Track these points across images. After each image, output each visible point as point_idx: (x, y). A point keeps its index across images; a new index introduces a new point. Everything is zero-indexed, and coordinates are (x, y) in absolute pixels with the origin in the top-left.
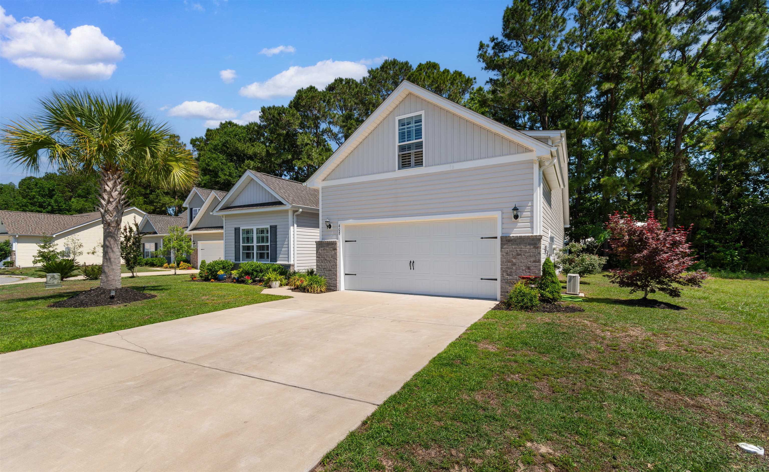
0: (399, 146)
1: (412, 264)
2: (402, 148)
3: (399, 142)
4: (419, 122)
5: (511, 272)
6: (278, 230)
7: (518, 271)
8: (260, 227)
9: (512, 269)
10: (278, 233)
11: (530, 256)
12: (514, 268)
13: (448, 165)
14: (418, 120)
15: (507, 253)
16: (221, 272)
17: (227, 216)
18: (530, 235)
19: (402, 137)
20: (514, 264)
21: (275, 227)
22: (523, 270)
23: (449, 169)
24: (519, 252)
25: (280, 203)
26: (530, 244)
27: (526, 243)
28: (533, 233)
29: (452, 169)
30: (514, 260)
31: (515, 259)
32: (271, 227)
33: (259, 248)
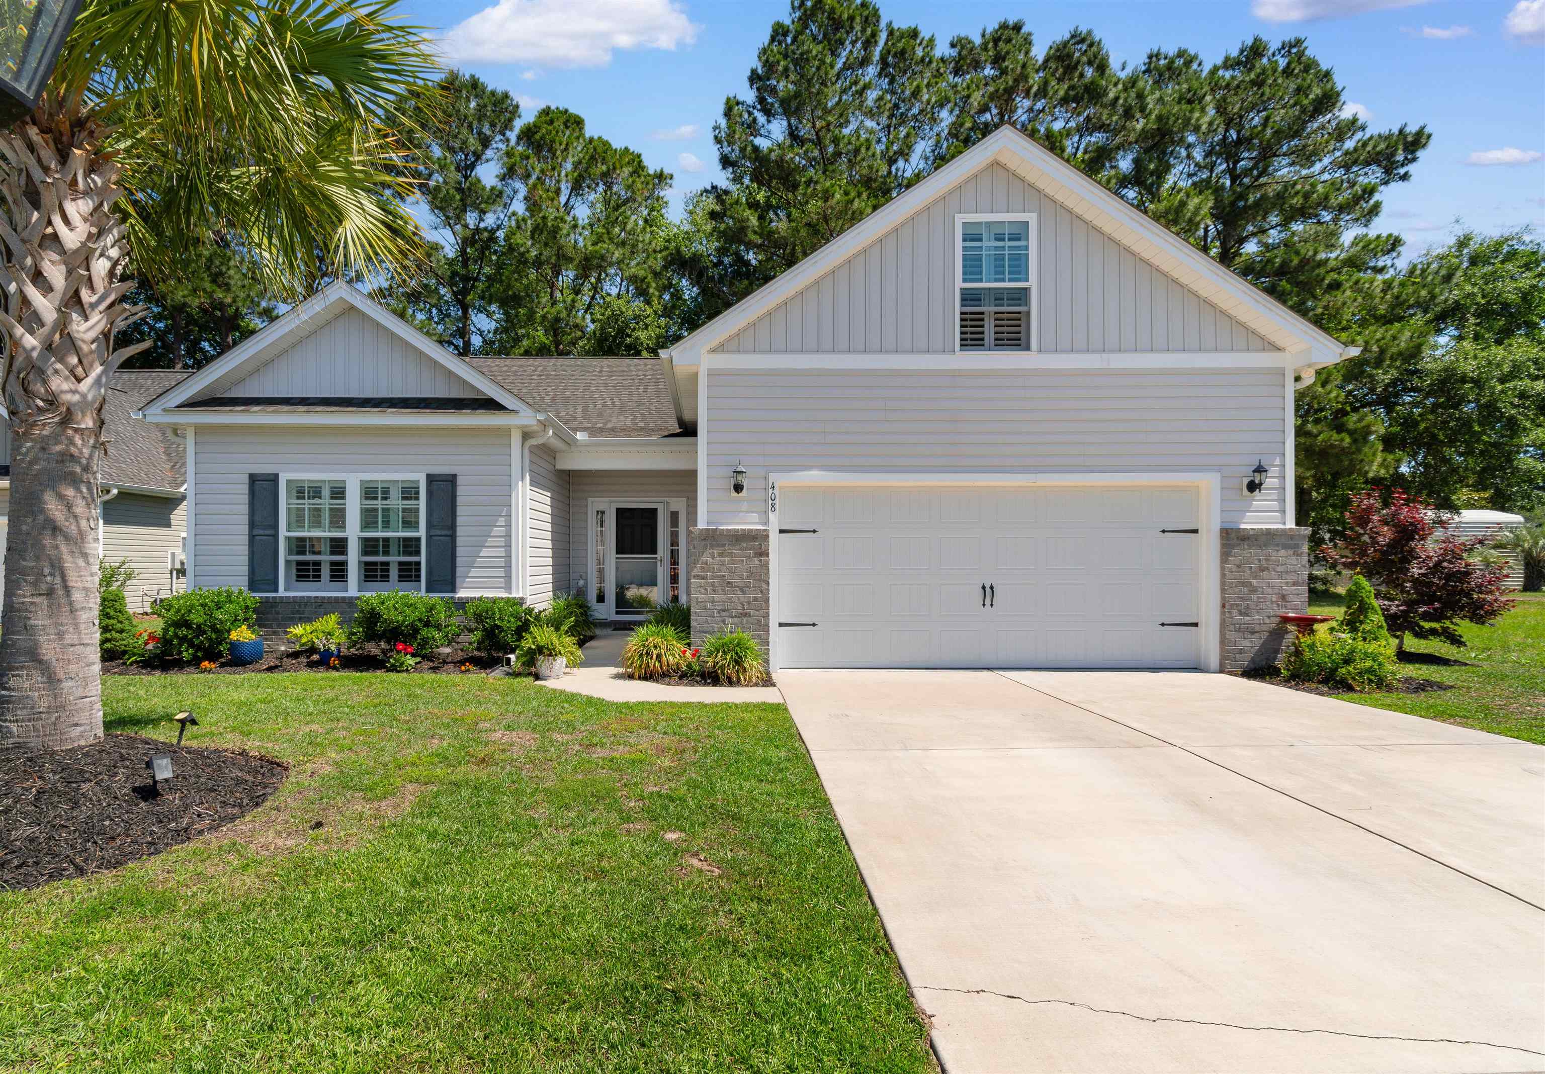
0: (963, 290)
1: (988, 592)
2: (969, 297)
3: (965, 280)
4: (1019, 239)
5: (1248, 607)
6: (460, 490)
7: (1262, 606)
8: (379, 476)
9: (1250, 600)
10: (460, 500)
11: (1287, 573)
12: (1254, 597)
13: (1096, 356)
14: (1019, 233)
15: (1239, 566)
16: (243, 634)
17: (200, 430)
18: (1281, 526)
19: (972, 267)
20: (1253, 590)
21: (452, 479)
22: (1272, 602)
23: (1097, 365)
24: (1263, 563)
25: (490, 405)
26: (1286, 547)
27: (1278, 545)
28: (1284, 523)
29: (1105, 366)
30: (1255, 582)
31: (1255, 578)
32: (431, 479)
33: (369, 546)
